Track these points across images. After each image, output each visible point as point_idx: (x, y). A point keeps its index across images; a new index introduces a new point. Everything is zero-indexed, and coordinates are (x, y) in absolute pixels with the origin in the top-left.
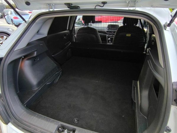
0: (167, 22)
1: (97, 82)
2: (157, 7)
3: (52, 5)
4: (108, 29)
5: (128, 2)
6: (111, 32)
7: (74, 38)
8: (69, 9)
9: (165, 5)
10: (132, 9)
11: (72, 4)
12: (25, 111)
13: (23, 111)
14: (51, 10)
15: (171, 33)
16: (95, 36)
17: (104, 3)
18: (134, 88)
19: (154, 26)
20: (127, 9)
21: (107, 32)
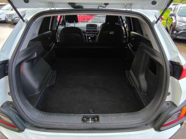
0: (154, 21)
1: (94, 77)
2: (146, 9)
3: (55, 3)
4: (87, 29)
5: (126, 4)
6: (90, 31)
7: (57, 38)
8: (73, 8)
9: (152, 8)
10: (128, 10)
11: (75, 4)
12: (40, 113)
13: (39, 113)
14: (53, 9)
15: (157, 29)
16: (80, 35)
17: (106, 4)
18: (129, 76)
19: (146, 23)
20: (125, 9)
21: (87, 31)
